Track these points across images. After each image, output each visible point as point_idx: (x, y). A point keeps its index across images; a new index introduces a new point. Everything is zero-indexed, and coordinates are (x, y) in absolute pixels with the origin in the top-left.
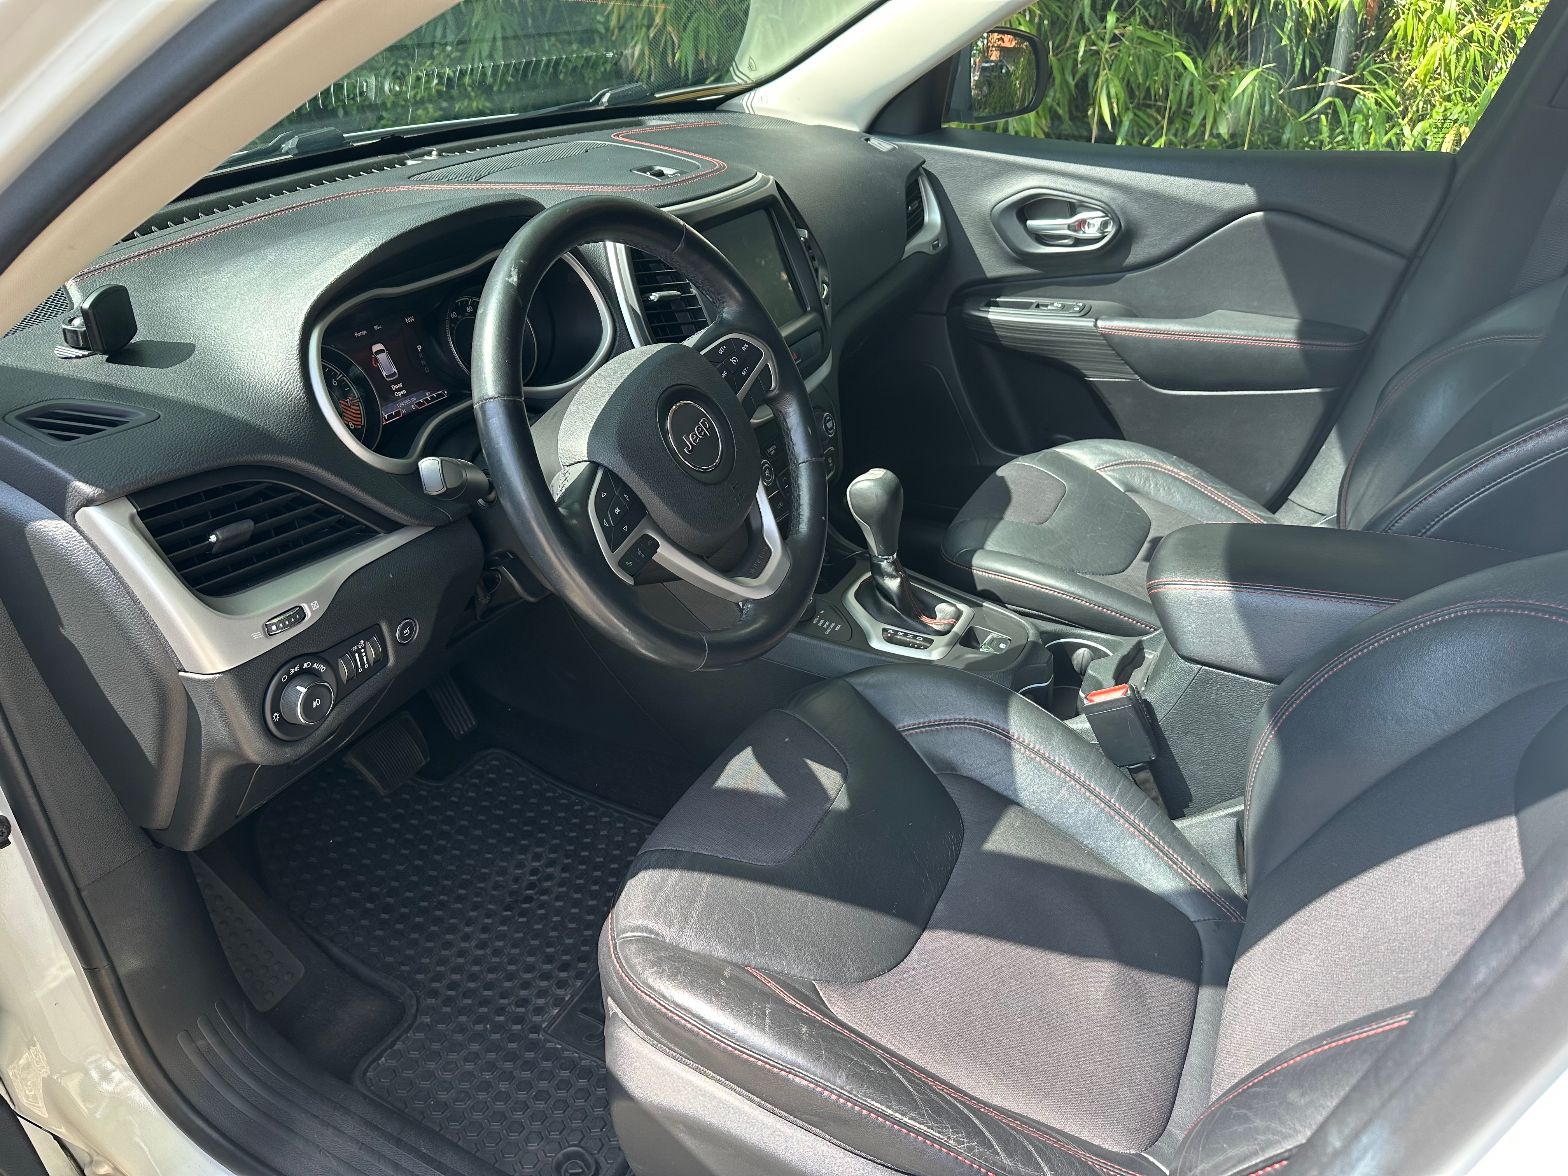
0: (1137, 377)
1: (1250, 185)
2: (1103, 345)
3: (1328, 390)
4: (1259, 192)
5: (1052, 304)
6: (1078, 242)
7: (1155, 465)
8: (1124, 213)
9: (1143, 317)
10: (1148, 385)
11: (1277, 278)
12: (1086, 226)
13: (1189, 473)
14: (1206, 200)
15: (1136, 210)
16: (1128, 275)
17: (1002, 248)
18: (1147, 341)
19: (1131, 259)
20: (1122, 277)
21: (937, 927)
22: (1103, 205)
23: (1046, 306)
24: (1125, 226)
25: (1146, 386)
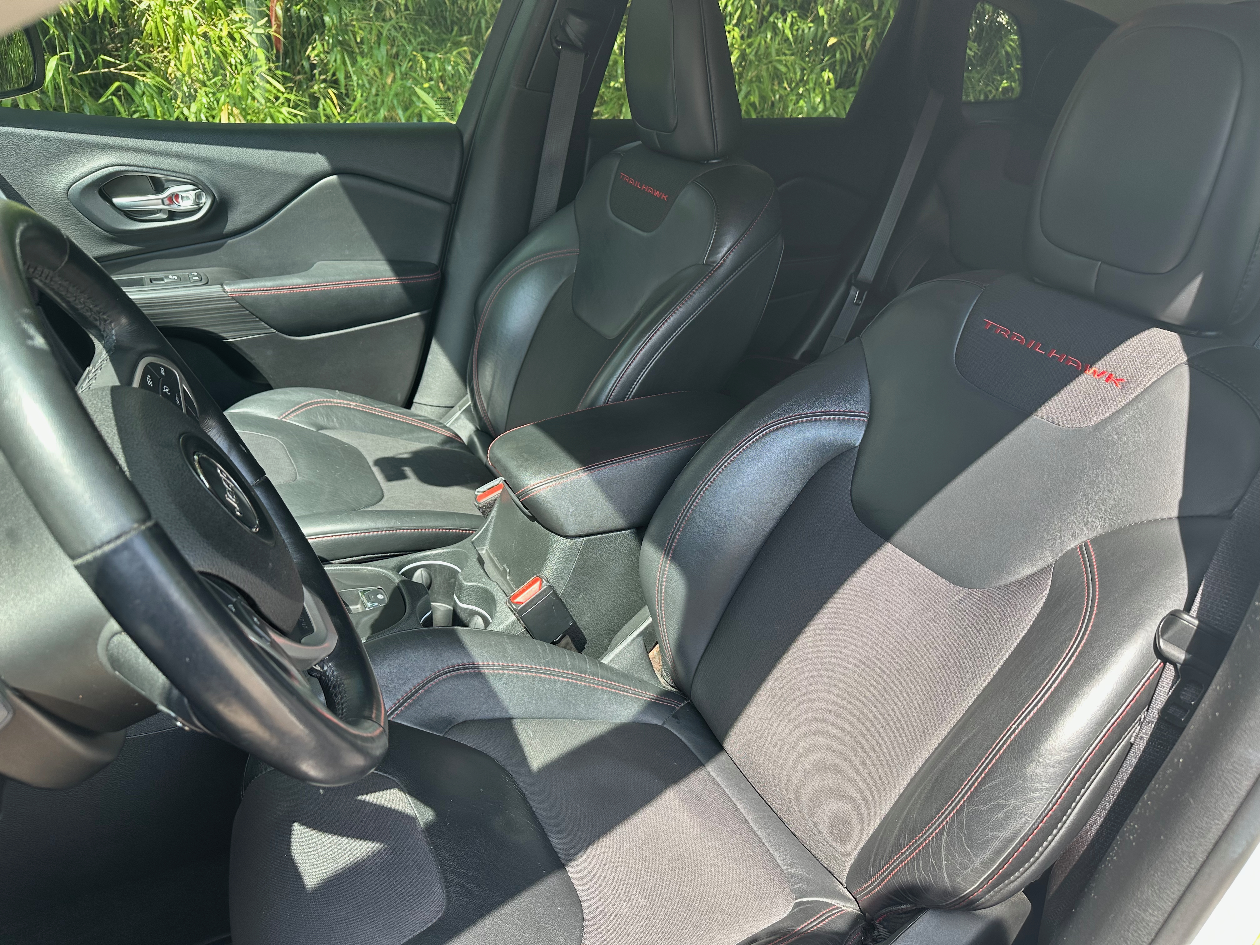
0: (273, 330)
1: (321, 153)
2: (237, 307)
3: (425, 312)
4: (329, 158)
5: (167, 277)
6: (172, 215)
7: (327, 402)
8: (215, 185)
9: (253, 277)
10: (285, 336)
11: (359, 228)
12: (180, 199)
13: (356, 402)
14: (289, 168)
15: (227, 182)
16: (230, 241)
17: (90, 228)
18: (277, 298)
19: (230, 226)
20: (222, 245)
21: (571, 858)
22: (193, 179)
23: (162, 280)
24: (218, 196)
25: (282, 337)
